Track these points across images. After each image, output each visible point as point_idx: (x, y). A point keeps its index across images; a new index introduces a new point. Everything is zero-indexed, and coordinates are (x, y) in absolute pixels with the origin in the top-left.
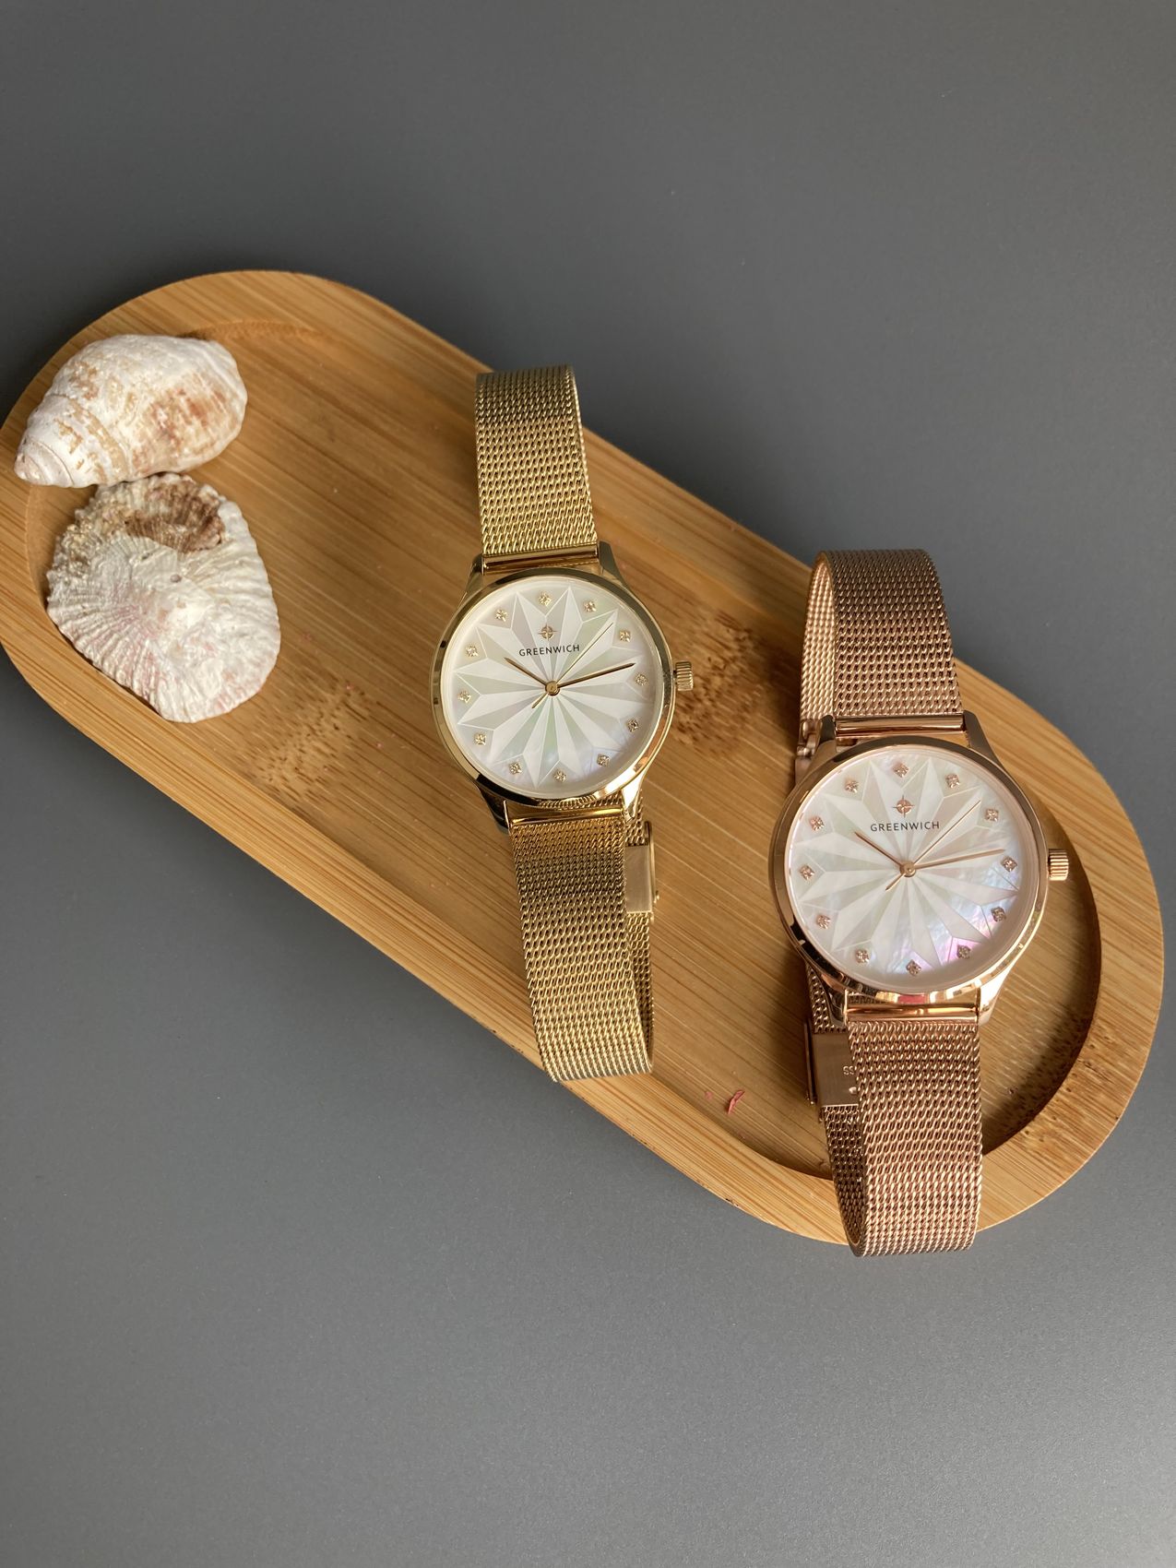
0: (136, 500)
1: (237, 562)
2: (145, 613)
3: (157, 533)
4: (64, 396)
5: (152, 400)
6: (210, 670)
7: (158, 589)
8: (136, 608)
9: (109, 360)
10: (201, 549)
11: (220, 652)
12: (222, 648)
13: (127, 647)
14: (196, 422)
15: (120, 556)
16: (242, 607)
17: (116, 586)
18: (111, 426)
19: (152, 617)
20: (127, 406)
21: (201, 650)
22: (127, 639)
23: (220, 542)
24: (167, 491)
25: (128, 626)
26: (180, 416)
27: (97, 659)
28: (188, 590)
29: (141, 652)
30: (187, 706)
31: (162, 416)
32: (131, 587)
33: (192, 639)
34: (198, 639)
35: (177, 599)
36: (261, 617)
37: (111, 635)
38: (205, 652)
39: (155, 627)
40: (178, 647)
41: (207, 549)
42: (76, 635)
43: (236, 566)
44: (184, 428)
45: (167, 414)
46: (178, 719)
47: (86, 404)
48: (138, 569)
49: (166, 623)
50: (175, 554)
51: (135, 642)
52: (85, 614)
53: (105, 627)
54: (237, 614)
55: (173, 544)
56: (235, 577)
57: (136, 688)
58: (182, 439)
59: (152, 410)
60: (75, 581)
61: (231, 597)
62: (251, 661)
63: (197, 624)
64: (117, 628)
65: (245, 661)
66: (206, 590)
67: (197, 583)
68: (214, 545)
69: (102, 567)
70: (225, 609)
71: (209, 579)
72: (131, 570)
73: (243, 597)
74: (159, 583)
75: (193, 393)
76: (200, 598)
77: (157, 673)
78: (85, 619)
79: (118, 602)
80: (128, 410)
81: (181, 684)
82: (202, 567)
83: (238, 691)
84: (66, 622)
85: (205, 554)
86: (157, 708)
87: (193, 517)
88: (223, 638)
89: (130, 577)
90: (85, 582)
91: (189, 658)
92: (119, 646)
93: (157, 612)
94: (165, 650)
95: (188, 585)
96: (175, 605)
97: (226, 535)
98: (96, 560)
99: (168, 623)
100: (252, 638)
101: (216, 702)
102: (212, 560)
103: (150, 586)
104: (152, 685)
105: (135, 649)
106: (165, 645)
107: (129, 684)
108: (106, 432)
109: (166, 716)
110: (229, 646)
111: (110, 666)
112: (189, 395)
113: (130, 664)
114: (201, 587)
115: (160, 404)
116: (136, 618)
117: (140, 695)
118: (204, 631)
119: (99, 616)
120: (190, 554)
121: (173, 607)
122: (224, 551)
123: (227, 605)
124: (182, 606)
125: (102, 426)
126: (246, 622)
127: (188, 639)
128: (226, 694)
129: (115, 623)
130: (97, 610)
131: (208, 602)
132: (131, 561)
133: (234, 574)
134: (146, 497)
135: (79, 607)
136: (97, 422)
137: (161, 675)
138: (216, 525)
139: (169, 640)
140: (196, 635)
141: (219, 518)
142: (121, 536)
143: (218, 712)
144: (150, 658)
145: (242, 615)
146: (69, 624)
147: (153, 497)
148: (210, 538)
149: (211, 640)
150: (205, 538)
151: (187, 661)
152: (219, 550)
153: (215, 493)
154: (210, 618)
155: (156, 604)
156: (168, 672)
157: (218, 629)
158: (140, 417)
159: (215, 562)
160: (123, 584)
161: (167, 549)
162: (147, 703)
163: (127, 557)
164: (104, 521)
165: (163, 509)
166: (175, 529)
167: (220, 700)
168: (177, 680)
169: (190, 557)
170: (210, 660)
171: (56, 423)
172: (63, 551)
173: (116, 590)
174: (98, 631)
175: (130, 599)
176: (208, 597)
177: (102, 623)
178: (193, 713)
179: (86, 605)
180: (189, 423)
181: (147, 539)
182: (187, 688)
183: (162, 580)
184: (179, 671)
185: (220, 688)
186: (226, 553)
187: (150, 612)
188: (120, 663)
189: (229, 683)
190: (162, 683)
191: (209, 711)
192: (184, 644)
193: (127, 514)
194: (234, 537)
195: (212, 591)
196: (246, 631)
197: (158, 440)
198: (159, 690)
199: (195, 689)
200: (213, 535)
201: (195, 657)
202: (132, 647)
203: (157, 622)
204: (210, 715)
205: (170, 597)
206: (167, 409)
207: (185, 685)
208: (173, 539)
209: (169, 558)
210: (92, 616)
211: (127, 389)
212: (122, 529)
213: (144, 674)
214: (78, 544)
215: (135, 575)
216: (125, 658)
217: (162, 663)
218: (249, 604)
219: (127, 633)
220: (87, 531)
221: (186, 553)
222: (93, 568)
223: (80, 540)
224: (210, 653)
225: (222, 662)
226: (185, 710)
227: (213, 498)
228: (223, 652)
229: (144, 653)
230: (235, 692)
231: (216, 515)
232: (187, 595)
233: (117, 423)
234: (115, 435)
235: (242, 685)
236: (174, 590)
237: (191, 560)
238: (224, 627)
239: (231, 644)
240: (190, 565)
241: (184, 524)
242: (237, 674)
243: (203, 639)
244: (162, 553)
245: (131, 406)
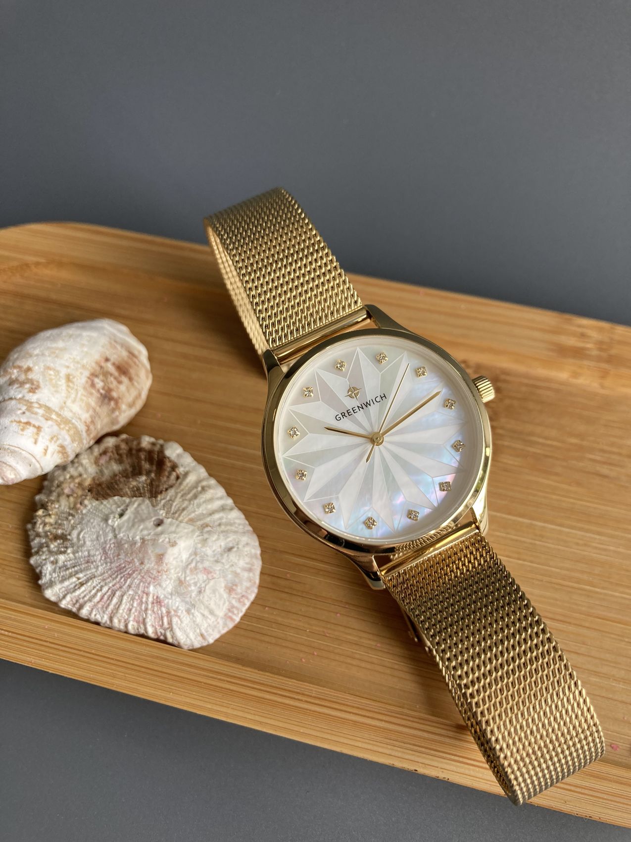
0: (89, 469)
1: (199, 489)
2: (142, 563)
3: (121, 489)
4: (11, 399)
5: (87, 373)
6: (214, 591)
7: (146, 538)
8: (132, 562)
9: (37, 355)
10: (167, 489)
11: (218, 572)
12: (218, 567)
13: (133, 599)
14: (125, 379)
15: (96, 521)
16: (220, 525)
17: (104, 549)
18: (62, 408)
19: (150, 564)
20: (68, 386)
21: (202, 577)
22: (131, 592)
23: (178, 478)
24: (112, 452)
25: (129, 580)
26: (112, 379)
27: (105, 619)
28: (173, 529)
29: (147, 599)
30: (203, 631)
31: (99, 384)
32: (119, 545)
33: (191, 570)
34: (196, 568)
35: (167, 540)
36: (236, 527)
37: (114, 594)
38: (205, 577)
39: (155, 572)
40: (181, 582)
41: (171, 487)
42: (77, 605)
43: (201, 492)
44: (118, 388)
45: (103, 381)
46: (197, 645)
47: (33, 398)
48: (120, 527)
49: (165, 565)
50: (147, 501)
51: (139, 592)
52: (82, 584)
53: (105, 589)
54: (219, 533)
55: (141, 494)
56: (205, 502)
57: (151, 632)
58: (119, 398)
59: (90, 383)
60: (62, 558)
61: (208, 520)
62: (244, 569)
63: (191, 555)
64: (118, 586)
65: (239, 571)
66: (187, 523)
67: (177, 519)
68: (174, 482)
69: (83, 537)
70: (209, 532)
71: (185, 512)
72: (114, 530)
73: (217, 516)
74: (145, 532)
75: (114, 358)
76: (186, 531)
77: (168, 613)
78: (83, 588)
79: (111, 563)
80: (70, 390)
81: (193, 614)
82: (174, 504)
83: (241, 600)
84: (64, 597)
85: (171, 492)
86: (176, 643)
87: (146, 466)
88: (216, 558)
89: (115, 537)
90: (71, 555)
91: (193, 588)
92: (124, 601)
93: (153, 559)
94: (169, 589)
95: (171, 524)
96: (168, 545)
97: (181, 470)
98: (75, 534)
99: (166, 565)
100: (238, 548)
101: (227, 617)
102: (180, 495)
103: (138, 538)
104: (166, 625)
105: (141, 598)
106: (168, 585)
107: (142, 631)
108: (58, 415)
109: (186, 647)
110: (223, 563)
111: (120, 621)
112: (112, 360)
113: (140, 613)
114: (181, 522)
115: (94, 375)
116: (134, 572)
117: (156, 637)
118: (198, 558)
119: (96, 581)
120: (159, 497)
121: (167, 549)
122: (185, 483)
123: (209, 529)
124: (173, 544)
125: (54, 411)
126: (228, 537)
127: (188, 572)
128: (233, 607)
129: (115, 581)
130: (93, 577)
131: (193, 531)
132: (110, 522)
133: (202, 500)
134: (96, 462)
135: (74, 579)
136: (48, 409)
137: (173, 613)
138: (169, 464)
139: (171, 579)
140: (193, 565)
141: (168, 458)
142: (90, 504)
143: (231, 625)
144: (158, 601)
145: (222, 532)
146: (68, 598)
147: (103, 461)
148: (168, 477)
149: (207, 564)
150: (165, 479)
151: (192, 591)
152: (181, 484)
153: (152, 440)
154: (199, 546)
155: (150, 551)
156: (178, 607)
157: (209, 552)
158: (81, 391)
159: (182, 496)
160: (110, 545)
161: (137, 501)
162: (165, 642)
163: (106, 520)
164: (68, 496)
165: (116, 467)
166: (137, 481)
167: (230, 614)
168: (188, 611)
169: (161, 500)
170: (212, 583)
171: (14, 424)
172: (38, 535)
173: (105, 552)
174: (99, 594)
175: (122, 556)
176: (191, 528)
177: (102, 587)
178: (210, 635)
179: (81, 575)
180: (120, 382)
181: (116, 498)
182: (199, 615)
183: (146, 528)
184: (187, 603)
185: (227, 603)
186: (187, 484)
187: (146, 561)
188: (129, 615)
189: (233, 595)
190: (175, 620)
191: (223, 627)
192: (185, 578)
193: (88, 483)
194: (187, 469)
195: (192, 521)
196: (231, 545)
197: (100, 406)
198: (175, 627)
199: (206, 613)
200: (170, 474)
201: (198, 585)
202: (137, 598)
203: (156, 567)
204: (224, 631)
205: (161, 540)
206: (101, 377)
207: (196, 613)
208: (138, 489)
209: (143, 507)
210: (89, 584)
211: (64, 372)
212: (88, 498)
213: (155, 618)
214: (51, 525)
215: (119, 533)
216: (133, 610)
217: (170, 601)
218: (224, 521)
219: (130, 586)
220: (55, 510)
221: (156, 497)
222: (75, 540)
223: (51, 520)
224: (210, 576)
225: (222, 580)
226: (202, 635)
227: (153, 444)
228: (220, 570)
229: (150, 599)
230: (240, 602)
231: (165, 457)
232: (174, 532)
233: (65, 403)
234: (67, 414)
235: (244, 593)
236: (162, 533)
237: (163, 502)
238: (214, 548)
239: (224, 561)
240: (164, 506)
241: (140, 474)
242: (236, 585)
243: (200, 566)
244: (135, 505)
245: (71, 385)
